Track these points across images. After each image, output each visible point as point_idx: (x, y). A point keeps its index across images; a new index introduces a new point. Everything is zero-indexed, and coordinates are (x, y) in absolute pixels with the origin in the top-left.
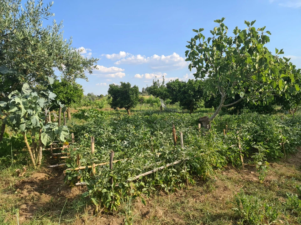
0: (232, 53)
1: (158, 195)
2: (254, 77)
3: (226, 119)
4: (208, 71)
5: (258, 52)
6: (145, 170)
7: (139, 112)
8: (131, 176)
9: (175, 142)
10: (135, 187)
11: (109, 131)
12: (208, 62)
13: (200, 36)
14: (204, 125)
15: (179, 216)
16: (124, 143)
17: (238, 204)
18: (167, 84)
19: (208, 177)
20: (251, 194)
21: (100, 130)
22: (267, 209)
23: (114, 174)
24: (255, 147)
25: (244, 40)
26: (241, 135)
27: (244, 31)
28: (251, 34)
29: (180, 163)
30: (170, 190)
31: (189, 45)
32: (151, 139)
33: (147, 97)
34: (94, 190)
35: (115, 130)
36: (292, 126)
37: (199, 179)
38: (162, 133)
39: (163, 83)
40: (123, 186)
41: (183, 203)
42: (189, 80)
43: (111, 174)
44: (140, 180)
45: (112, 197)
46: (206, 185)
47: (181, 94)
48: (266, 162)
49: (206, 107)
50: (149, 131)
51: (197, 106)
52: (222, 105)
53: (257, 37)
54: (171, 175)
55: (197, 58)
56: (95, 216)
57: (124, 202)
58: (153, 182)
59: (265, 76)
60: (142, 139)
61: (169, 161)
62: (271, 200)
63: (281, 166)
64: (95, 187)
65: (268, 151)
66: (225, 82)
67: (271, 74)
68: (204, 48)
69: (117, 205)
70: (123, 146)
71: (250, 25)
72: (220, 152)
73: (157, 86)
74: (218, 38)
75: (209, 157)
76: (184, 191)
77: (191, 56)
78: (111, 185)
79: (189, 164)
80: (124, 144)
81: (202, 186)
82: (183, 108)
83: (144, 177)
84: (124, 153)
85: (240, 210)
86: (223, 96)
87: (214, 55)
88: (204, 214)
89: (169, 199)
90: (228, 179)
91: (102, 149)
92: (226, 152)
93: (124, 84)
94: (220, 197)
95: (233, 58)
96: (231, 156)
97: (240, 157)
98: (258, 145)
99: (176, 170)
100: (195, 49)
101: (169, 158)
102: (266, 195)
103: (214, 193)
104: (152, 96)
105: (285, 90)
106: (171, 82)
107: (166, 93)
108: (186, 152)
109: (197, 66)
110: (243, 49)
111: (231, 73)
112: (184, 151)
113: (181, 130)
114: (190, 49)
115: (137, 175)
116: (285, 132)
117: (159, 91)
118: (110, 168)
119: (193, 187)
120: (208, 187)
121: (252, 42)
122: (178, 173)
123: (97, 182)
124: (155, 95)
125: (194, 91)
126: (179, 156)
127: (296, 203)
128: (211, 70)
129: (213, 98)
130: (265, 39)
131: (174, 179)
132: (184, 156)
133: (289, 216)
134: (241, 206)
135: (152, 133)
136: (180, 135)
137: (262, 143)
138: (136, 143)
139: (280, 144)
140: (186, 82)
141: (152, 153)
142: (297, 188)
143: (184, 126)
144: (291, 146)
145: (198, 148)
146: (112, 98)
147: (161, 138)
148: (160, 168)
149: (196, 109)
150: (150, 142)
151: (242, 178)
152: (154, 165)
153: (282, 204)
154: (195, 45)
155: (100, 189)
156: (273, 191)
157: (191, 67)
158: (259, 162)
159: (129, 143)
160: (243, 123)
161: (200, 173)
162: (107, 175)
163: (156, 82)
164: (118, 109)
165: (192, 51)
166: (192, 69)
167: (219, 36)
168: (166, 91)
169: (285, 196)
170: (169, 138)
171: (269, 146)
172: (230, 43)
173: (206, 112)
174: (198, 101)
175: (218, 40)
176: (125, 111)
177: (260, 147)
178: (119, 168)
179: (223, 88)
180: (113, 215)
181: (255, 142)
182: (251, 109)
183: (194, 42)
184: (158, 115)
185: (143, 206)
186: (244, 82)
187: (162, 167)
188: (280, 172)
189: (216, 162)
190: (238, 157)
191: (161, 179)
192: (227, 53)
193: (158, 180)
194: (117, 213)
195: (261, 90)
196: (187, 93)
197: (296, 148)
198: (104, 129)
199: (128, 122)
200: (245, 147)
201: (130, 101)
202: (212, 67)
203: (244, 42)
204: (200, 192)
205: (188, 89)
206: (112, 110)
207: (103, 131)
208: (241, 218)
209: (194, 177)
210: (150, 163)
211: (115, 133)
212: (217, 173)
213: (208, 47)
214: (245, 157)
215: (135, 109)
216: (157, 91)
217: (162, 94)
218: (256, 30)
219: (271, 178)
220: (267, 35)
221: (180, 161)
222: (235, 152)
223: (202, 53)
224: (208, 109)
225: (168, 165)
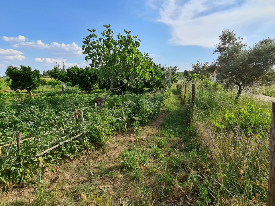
0: (117, 51)
1: (65, 163)
2: (132, 70)
3: (115, 98)
4: (101, 63)
5: (133, 53)
6: (52, 145)
7: (42, 93)
8: (39, 152)
9: (76, 119)
10: (43, 160)
11: (12, 114)
12: (100, 56)
13: (94, 36)
14: (99, 104)
15: (82, 175)
16: (30, 123)
17: (123, 158)
18: (67, 70)
19: (103, 143)
20: (132, 149)
21: (3, 113)
22: (140, 158)
23: (22, 153)
24: (133, 117)
25: (125, 43)
26: (125, 110)
27: (124, 37)
28: (129, 40)
29: (82, 135)
30: (74, 157)
31: (85, 41)
32: (55, 118)
33: (48, 79)
34: (2, 170)
35: (19, 112)
36: (154, 102)
37: (96, 145)
38: (65, 113)
39: (64, 68)
40: (32, 162)
41: (85, 165)
42: (86, 67)
43: (20, 153)
44: (48, 154)
45: (21, 173)
46: (102, 149)
47: (80, 78)
48: (140, 127)
49: (100, 89)
50: (53, 111)
51: (93, 88)
52: (111, 88)
53: (133, 42)
54: (75, 146)
55: (92, 52)
56: (5, 192)
57: (33, 175)
58: (60, 153)
59: (138, 70)
60: (47, 119)
61: (72, 135)
62: (143, 151)
63: (148, 128)
64: (3, 167)
65: (141, 120)
66: (113, 72)
67: (142, 69)
68: (97, 45)
69: (27, 178)
70: (29, 126)
71: (128, 33)
72: (112, 124)
73: (58, 71)
74: (107, 39)
75: (103, 128)
76: (86, 156)
77: (87, 50)
78: (20, 162)
79: (89, 135)
80: (30, 125)
81: (99, 150)
82: (82, 90)
83: (51, 151)
84: (30, 133)
85: (124, 162)
86: (112, 82)
87: (104, 52)
88: (101, 170)
89: (74, 164)
90: (117, 142)
91: (6, 131)
92: (115, 123)
93: (25, 67)
94: (112, 155)
95: (118, 55)
96: (119, 126)
97: (125, 125)
98: (135, 116)
99: (79, 141)
100: (90, 45)
101: (73, 132)
102: (140, 149)
103: (108, 154)
104: (53, 79)
105: (150, 79)
106: (70, 68)
107: (66, 77)
108: (86, 127)
109: (92, 58)
110: (124, 49)
111: (117, 65)
112: (85, 126)
113: (81, 109)
114: (86, 45)
115: (45, 150)
116: (150, 106)
117: (60, 75)
118: (18, 148)
119: (92, 151)
120: (103, 150)
121: (130, 45)
122: (81, 142)
123: (5, 162)
124: (57, 78)
125: (91, 76)
126: (81, 130)
127: (156, 151)
128: (103, 62)
129: (105, 83)
130: (137, 44)
131: (77, 148)
132: (85, 130)
133: (152, 159)
134: (125, 159)
135: (56, 113)
136: (81, 113)
137: (137, 115)
138: (42, 123)
139: (148, 114)
140: (84, 69)
141: (57, 130)
142: (157, 141)
143: (84, 106)
144: (154, 115)
145: (95, 122)
146: (11, 80)
147: (64, 117)
148: (65, 141)
149: (92, 90)
150: (55, 120)
151: (126, 140)
152: (60, 140)
153: (149, 153)
154: (90, 42)
155: (9, 168)
156: (144, 145)
157: (87, 59)
158: (136, 127)
159: (34, 124)
160: (126, 101)
161: (98, 140)
162: (15, 155)
163: (56, 67)
164: (19, 90)
165: (88, 46)
166: (88, 60)
167: (108, 37)
168: (66, 75)
169: (150, 147)
170: (72, 116)
171: (141, 116)
172: (115, 44)
173: (100, 92)
174: (94, 84)
175: (107, 41)
176: (27, 93)
177: (136, 117)
178: (27, 147)
179: (112, 76)
180: (24, 187)
181: (133, 115)
182: (130, 91)
183: (88, 39)
184: (60, 96)
185: (51, 174)
186: (126, 72)
187: (67, 141)
188: (147, 132)
189: (109, 131)
190: (123, 126)
191: (66, 150)
192: (114, 50)
193: (64, 151)
194: (28, 185)
195: (136, 78)
196: (85, 78)
197: (157, 116)
198: (7, 113)
199: (32, 104)
200: (128, 118)
201: (31, 84)
202: (103, 59)
203: (124, 44)
204: (98, 154)
205: (85, 75)
206: (12, 91)
207: (6, 114)
208: (126, 167)
209: (93, 144)
210: (56, 139)
211: (19, 115)
212: (109, 139)
213: (100, 44)
214: (128, 125)
215: (37, 91)
216: (58, 75)
217: (63, 78)
218: (132, 38)
219: (143, 137)
220: (139, 42)
221: (82, 133)
222: (121, 122)
223: (95, 49)
224: (102, 90)
225: (72, 138)
